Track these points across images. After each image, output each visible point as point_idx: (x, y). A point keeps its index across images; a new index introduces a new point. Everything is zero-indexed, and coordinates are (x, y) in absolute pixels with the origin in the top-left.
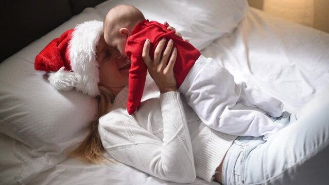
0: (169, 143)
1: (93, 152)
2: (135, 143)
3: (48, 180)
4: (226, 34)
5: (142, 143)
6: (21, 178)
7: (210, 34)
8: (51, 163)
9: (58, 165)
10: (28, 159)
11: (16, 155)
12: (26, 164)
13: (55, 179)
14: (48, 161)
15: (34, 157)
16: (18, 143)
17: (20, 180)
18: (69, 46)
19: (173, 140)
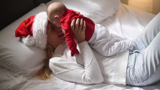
0: (88, 67)
1: (45, 75)
2: (72, 69)
3: (23, 88)
4: (110, 16)
5: (75, 69)
6: (10, 86)
7: (102, 17)
8: (24, 79)
9: (28, 81)
10: (13, 77)
11: (7, 76)
12: (12, 80)
13: (26, 87)
14: (23, 78)
15: (16, 77)
16: (9, 70)
17: (9, 88)
18: (33, 26)
19: (90, 64)
